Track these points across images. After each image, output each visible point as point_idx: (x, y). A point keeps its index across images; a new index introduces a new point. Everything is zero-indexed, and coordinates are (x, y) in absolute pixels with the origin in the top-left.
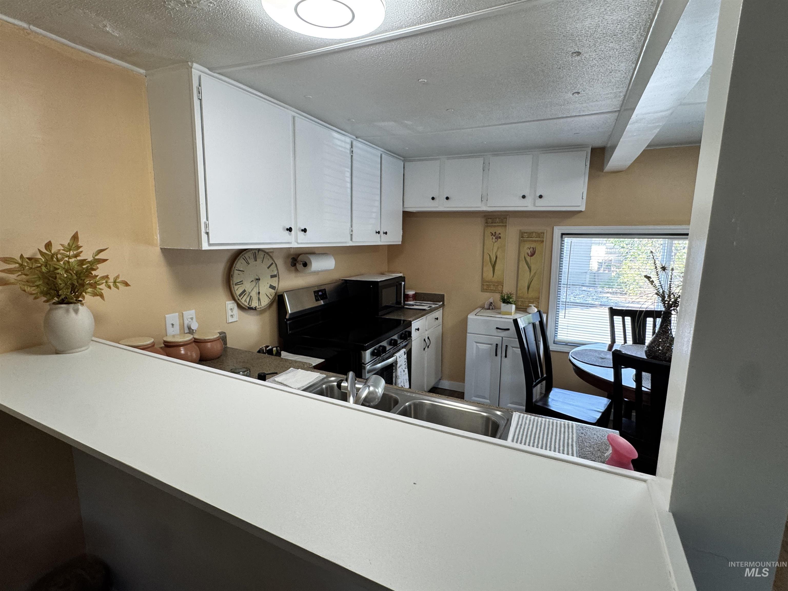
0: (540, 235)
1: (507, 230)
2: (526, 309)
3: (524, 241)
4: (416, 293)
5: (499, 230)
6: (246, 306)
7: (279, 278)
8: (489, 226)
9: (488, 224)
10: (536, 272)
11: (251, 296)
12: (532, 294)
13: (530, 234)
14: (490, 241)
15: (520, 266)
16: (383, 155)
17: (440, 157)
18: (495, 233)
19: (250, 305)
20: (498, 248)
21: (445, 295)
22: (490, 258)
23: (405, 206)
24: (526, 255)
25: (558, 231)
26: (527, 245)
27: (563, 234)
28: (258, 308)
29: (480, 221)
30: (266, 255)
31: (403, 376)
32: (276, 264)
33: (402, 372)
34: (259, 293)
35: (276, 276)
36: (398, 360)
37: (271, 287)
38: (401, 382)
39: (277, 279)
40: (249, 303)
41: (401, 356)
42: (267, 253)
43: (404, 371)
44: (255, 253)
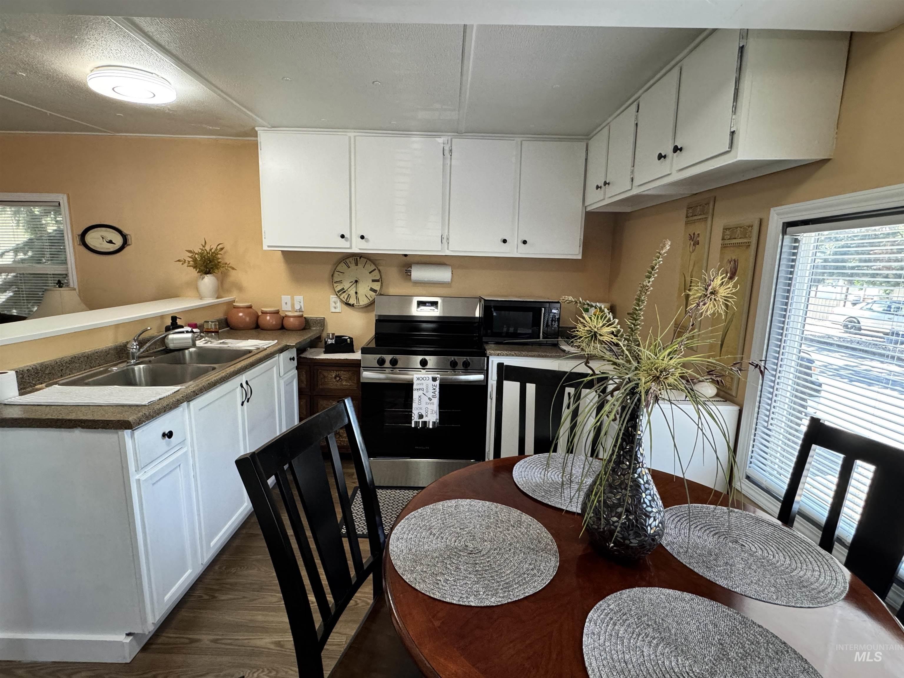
0: (747, 230)
1: (709, 227)
3: (724, 247)
5: (699, 228)
6: (344, 302)
7: (382, 283)
8: (691, 223)
9: (689, 219)
10: (734, 313)
11: (349, 294)
13: (734, 232)
14: (688, 248)
16: (524, 143)
18: (694, 234)
19: (348, 301)
20: (695, 264)
22: (685, 282)
23: (586, 205)
25: (777, 218)
26: (729, 255)
27: (788, 225)
28: (357, 306)
29: (683, 213)
30: (368, 261)
31: (427, 403)
32: (379, 271)
33: (425, 399)
34: (356, 293)
35: (377, 281)
36: (415, 382)
37: (372, 290)
38: (421, 409)
39: (379, 283)
40: (346, 300)
41: (423, 379)
42: (370, 260)
43: (430, 399)
44: (357, 259)
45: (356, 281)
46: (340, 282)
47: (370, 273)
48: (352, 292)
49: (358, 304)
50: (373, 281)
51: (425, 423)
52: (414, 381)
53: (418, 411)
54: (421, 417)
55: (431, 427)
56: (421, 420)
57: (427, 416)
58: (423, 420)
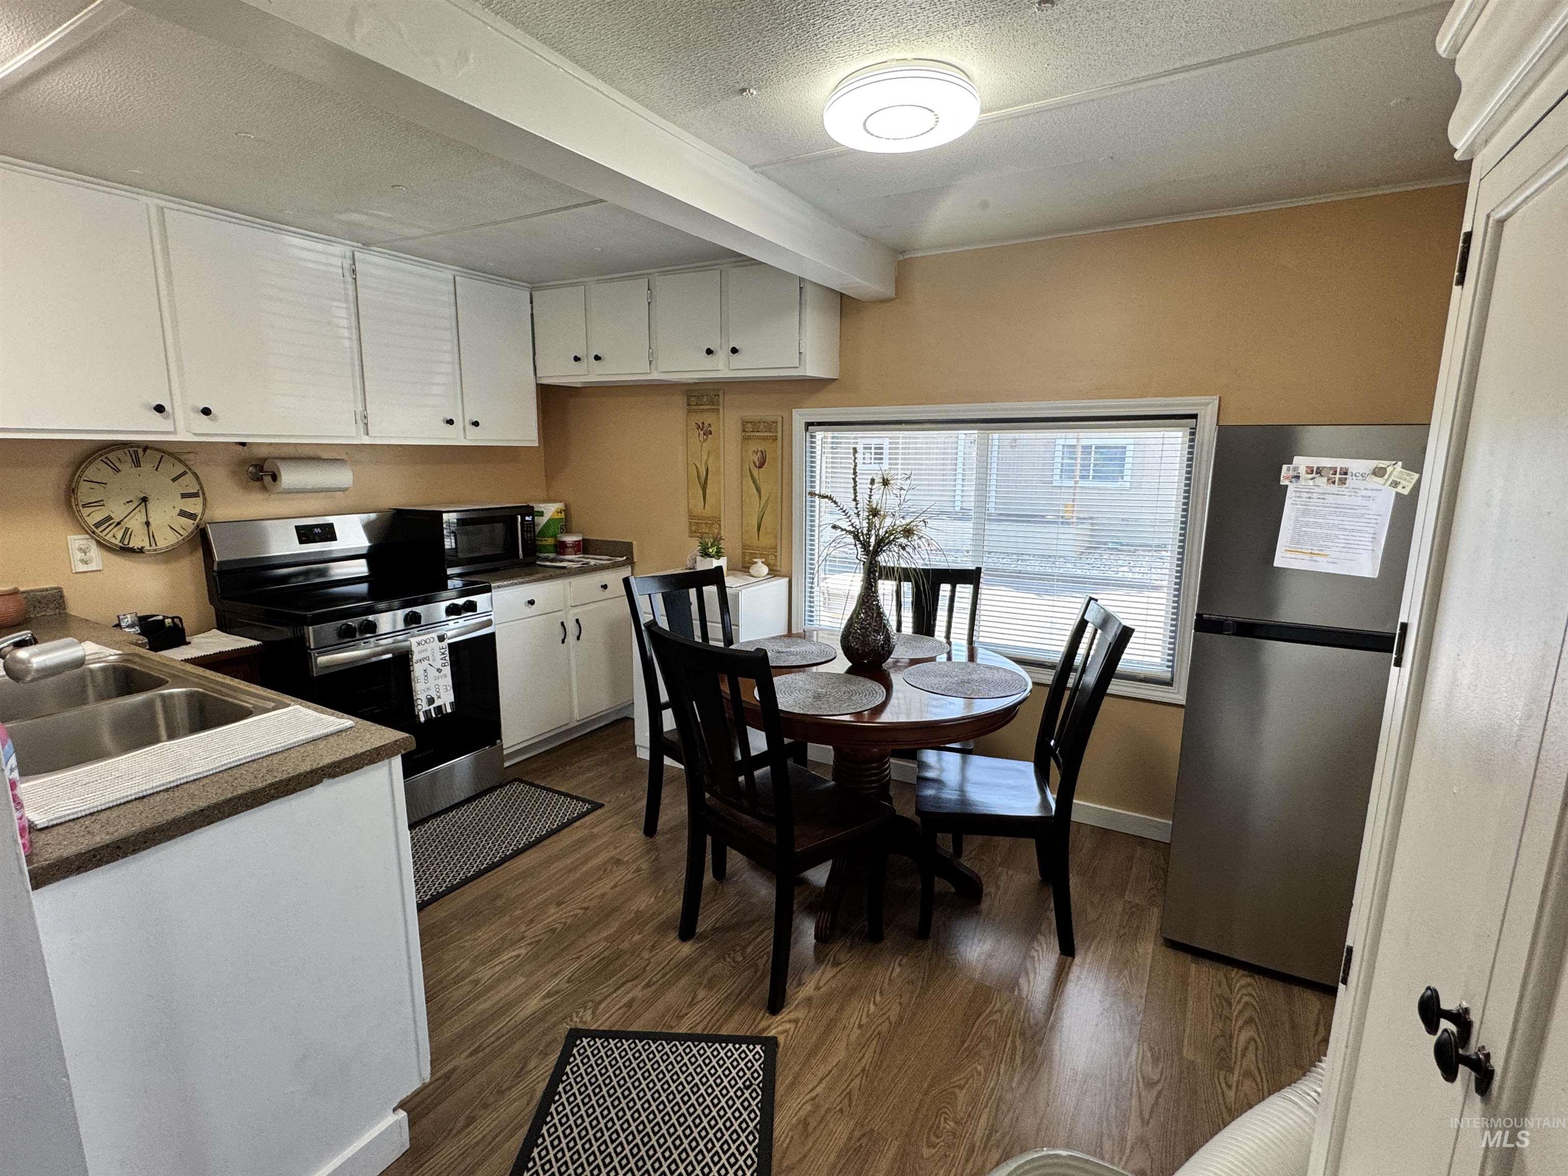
0: (771, 426)
1: (721, 418)
2: (749, 568)
3: (749, 438)
4: (583, 540)
5: (709, 418)
6: (116, 545)
7: (205, 499)
8: (696, 412)
9: (692, 407)
10: (769, 498)
11: (127, 529)
12: (766, 541)
13: (756, 424)
14: (696, 437)
15: (745, 488)
16: (457, 278)
17: (585, 279)
18: (703, 423)
19: (126, 543)
20: (709, 453)
21: (634, 542)
22: (698, 472)
23: (538, 375)
24: (752, 466)
25: (799, 417)
26: (754, 446)
27: (809, 424)
28: (149, 551)
29: (680, 400)
30: (166, 457)
31: (436, 678)
32: (195, 474)
33: (432, 672)
34: (148, 524)
35: (195, 495)
36: (415, 648)
37: (183, 514)
38: (429, 689)
39: (199, 500)
40: (122, 541)
41: (426, 642)
42: (170, 454)
43: (439, 670)
44: (136, 453)
45: (144, 500)
46: (100, 503)
47: (174, 480)
48: (135, 523)
49: (154, 547)
50: (184, 496)
51: (439, 709)
52: (413, 649)
53: (425, 695)
54: (431, 701)
55: (449, 710)
56: (432, 707)
57: (439, 697)
58: (435, 705)
